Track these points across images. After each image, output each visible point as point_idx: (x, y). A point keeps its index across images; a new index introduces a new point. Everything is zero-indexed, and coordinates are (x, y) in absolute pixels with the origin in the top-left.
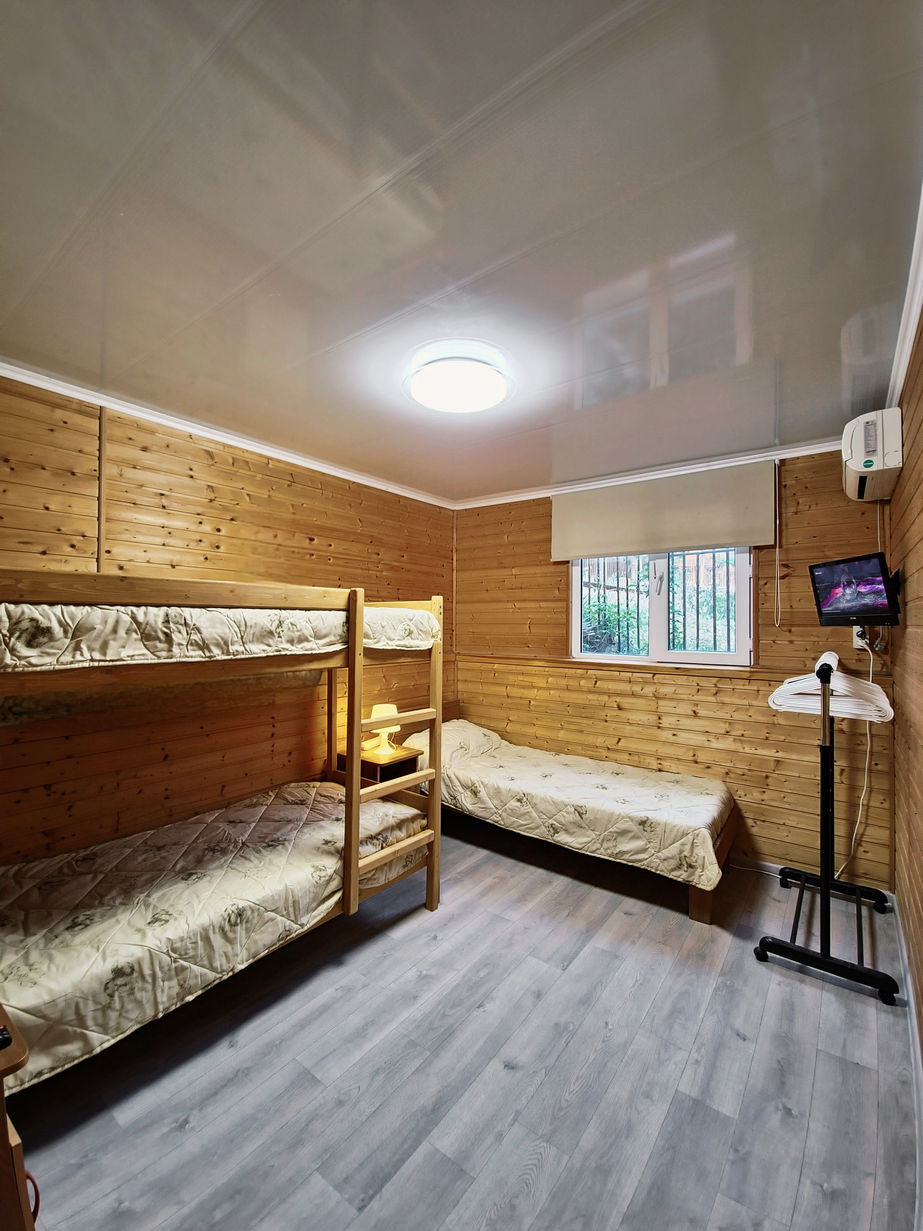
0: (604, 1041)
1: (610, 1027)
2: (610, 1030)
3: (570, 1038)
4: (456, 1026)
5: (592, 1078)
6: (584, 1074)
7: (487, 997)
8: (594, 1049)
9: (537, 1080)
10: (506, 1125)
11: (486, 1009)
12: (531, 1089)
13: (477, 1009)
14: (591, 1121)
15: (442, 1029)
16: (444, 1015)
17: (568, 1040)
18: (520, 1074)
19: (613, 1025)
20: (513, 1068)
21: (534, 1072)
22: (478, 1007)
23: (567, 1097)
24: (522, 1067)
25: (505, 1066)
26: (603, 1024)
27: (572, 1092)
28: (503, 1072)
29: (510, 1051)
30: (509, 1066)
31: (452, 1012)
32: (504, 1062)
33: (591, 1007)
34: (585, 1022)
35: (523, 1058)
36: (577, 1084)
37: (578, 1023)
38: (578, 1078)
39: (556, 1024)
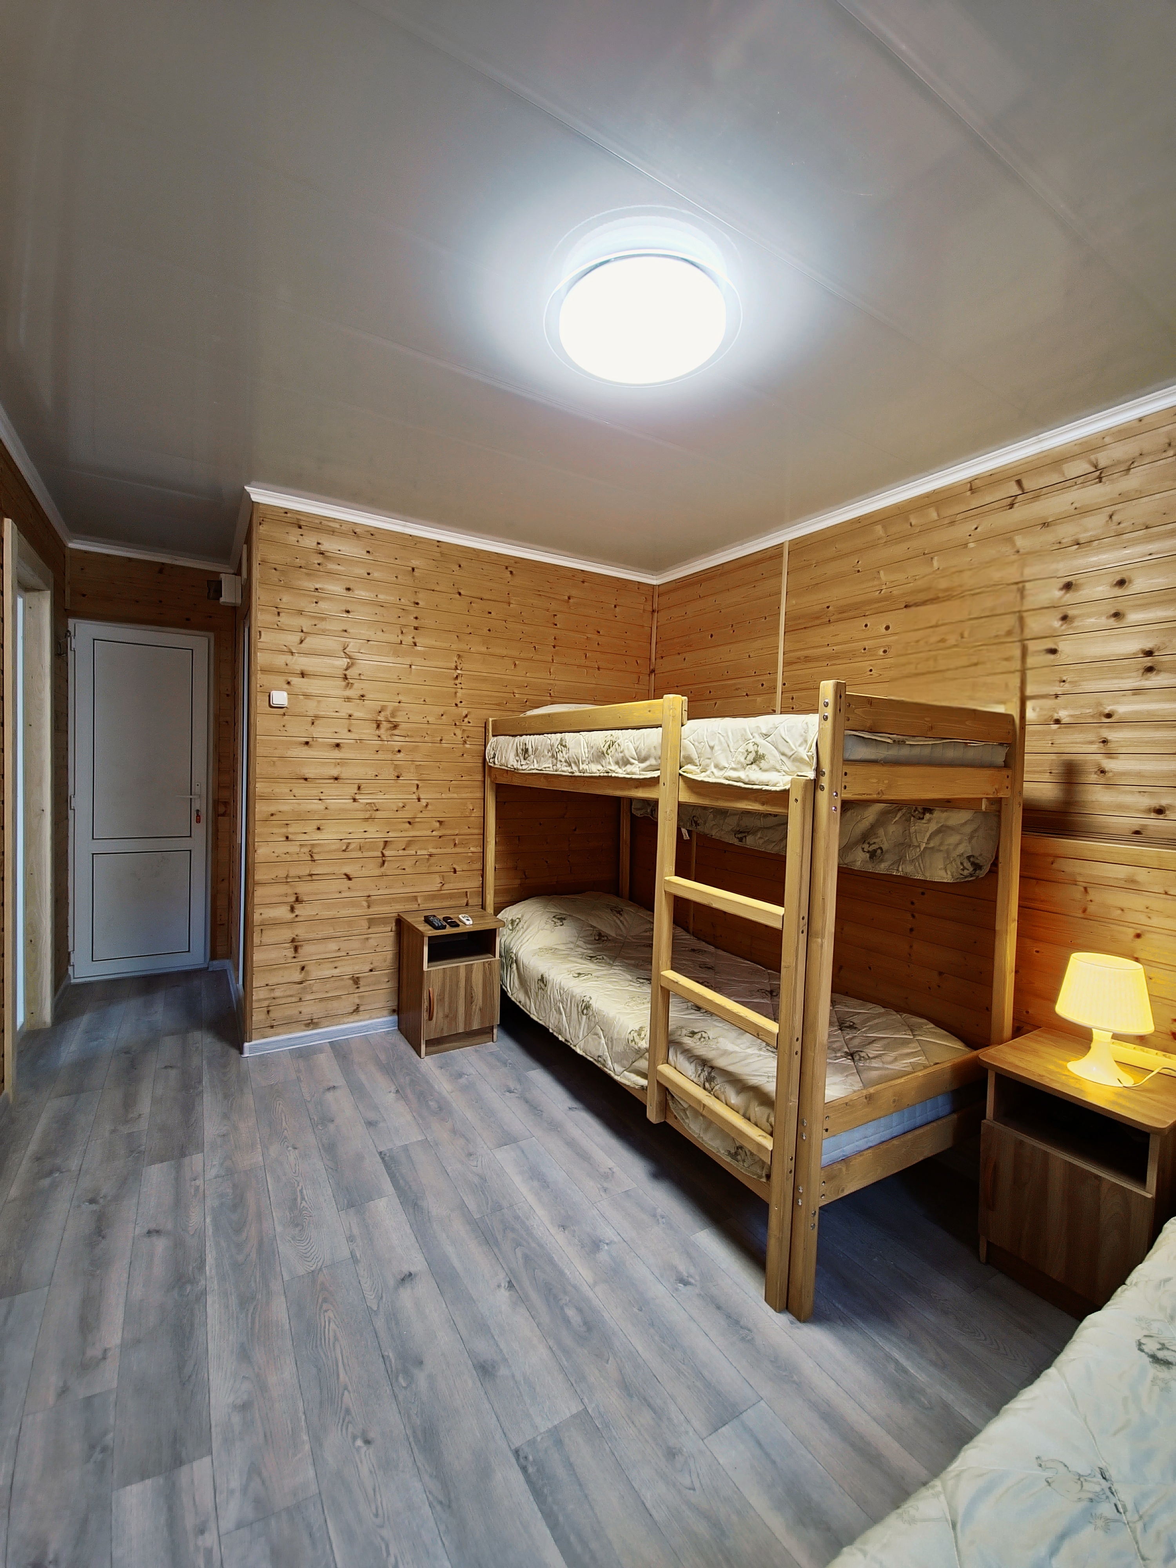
0: (348, 1411)
1: (359, 1443)
2: (354, 1438)
3: (388, 1365)
4: (496, 1250)
5: (322, 1354)
6: (334, 1349)
7: (521, 1299)
8: (350, 1388)
9: (370, 1297)
10: (355, 1248)
11: (503, 1290)
12: (366, 1285)
13: (508, 1279)
14: (288, 1321)
15: (499, 1238)
16: (519, 1244)
17: (388, 1363)
18: (391, 1282)
19: (358, 1449)
20: (403, 1280)
21: (382, 1298)
22: (510, 1282)
23: (330, 1314)
24: (396, 1289)
25: (410, 1274)
26: (371, 1435)
27: (329, 1322)
28: (406, 1268)
29: (424, 1287)
30: (408, 1278)
31: (519, 1254)
32: (416, 1275)
33: (411, 1439)
34: (394, 1406)
35: (406, 1296)
36: (331, 1333)
37: (401, 1398)
38: (336, 1339)
39: (421, 1363)
